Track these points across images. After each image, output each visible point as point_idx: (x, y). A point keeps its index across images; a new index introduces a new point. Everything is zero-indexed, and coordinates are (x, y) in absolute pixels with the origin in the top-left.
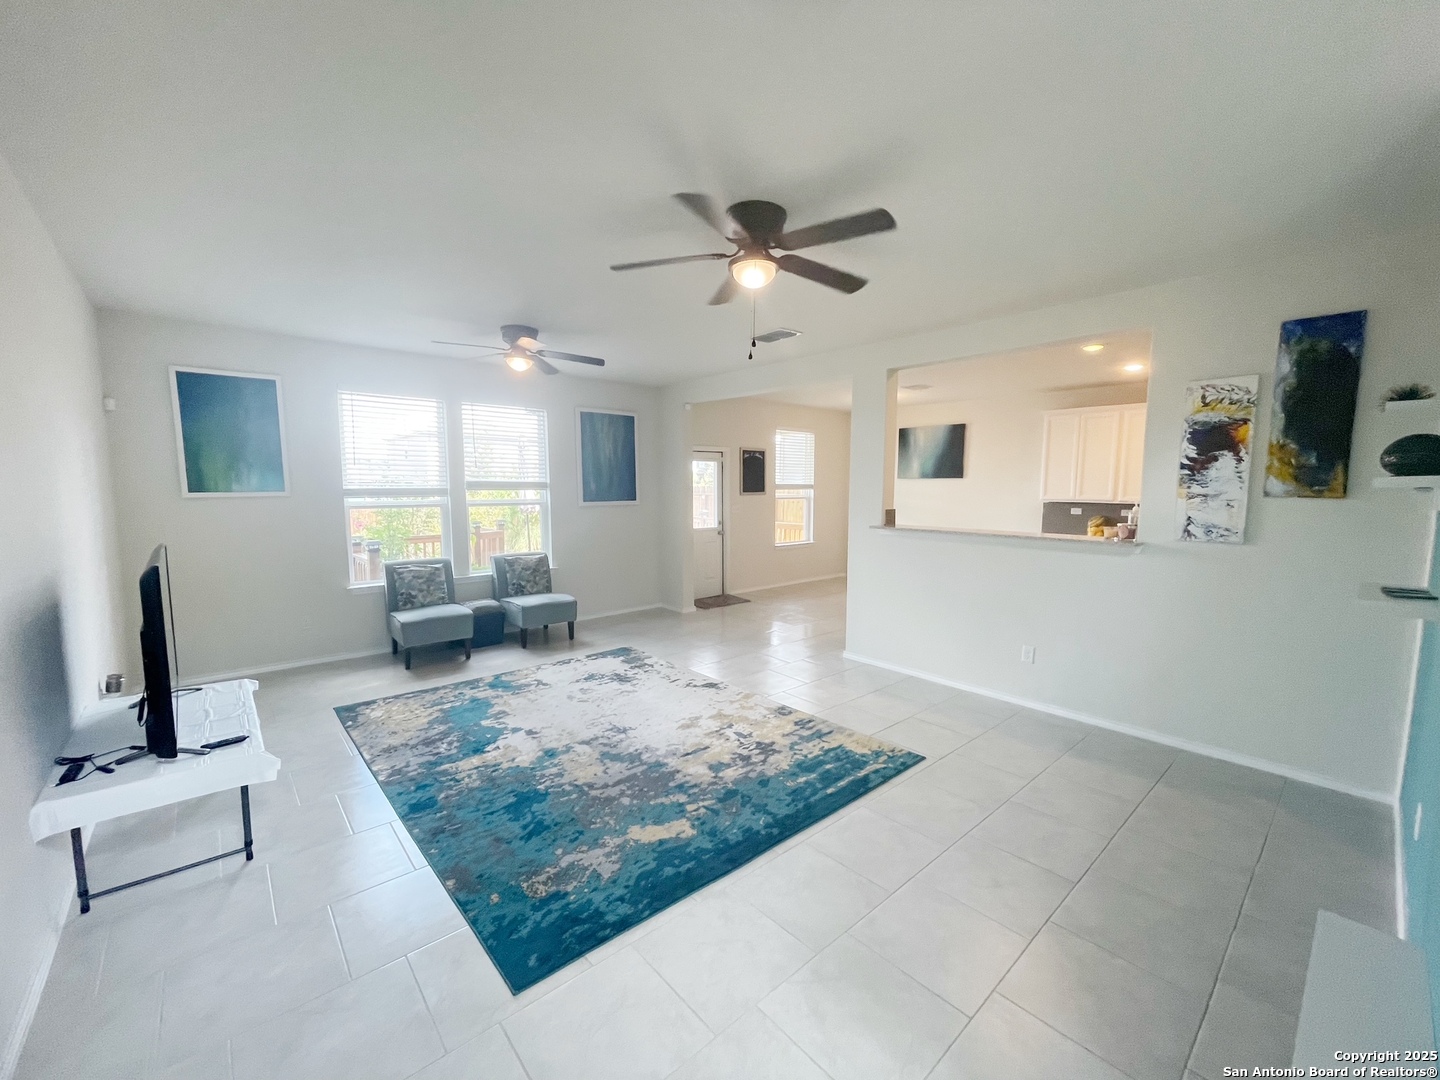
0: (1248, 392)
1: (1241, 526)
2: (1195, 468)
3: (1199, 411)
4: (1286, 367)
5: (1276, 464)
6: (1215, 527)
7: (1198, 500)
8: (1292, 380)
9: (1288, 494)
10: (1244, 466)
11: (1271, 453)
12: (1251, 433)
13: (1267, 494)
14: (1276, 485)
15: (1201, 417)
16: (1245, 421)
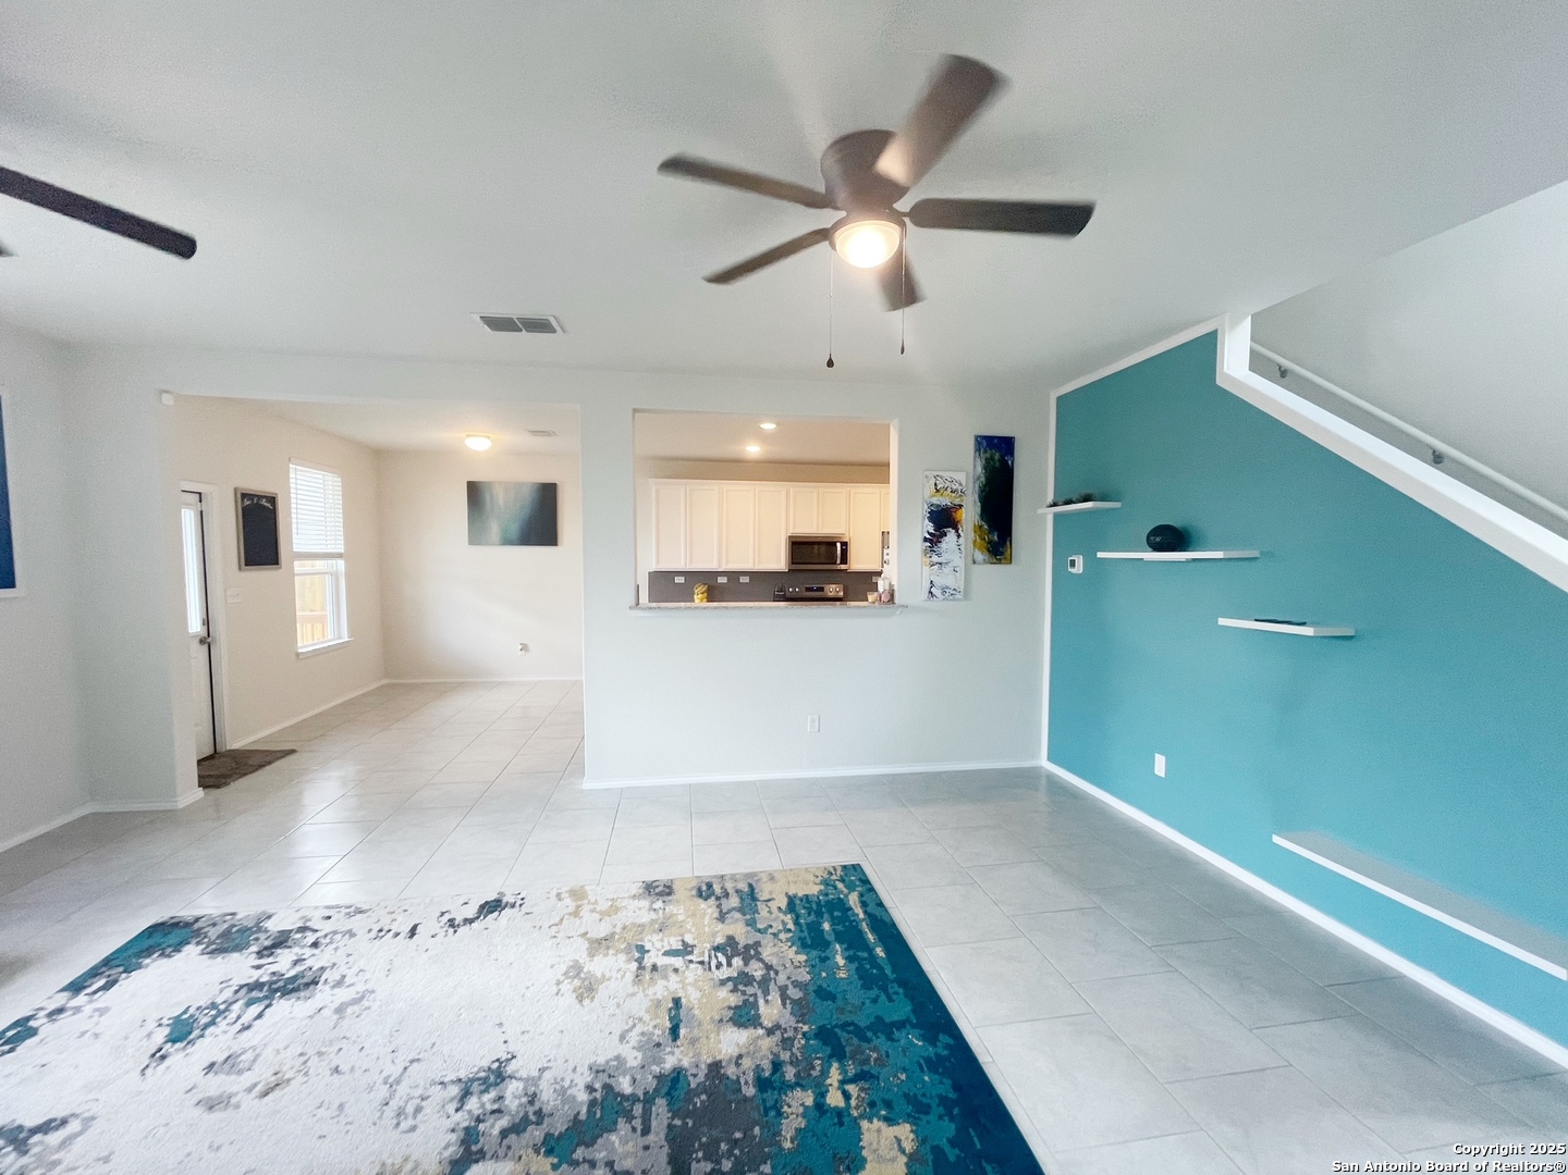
0: (961, 484)
1: (961, 585)
2: (934, 541)
3: (934, 496)
4: (979, 469)
5: (978, 540)
6: (947, 588)
7: (936, 567)
8: (983, 479)
9: (985, 562)
10: (962, 540)
11: (975, 532)
12: (964, 515)
13: (974, 563)
14: (979, 556)
15: (935, 501)
16: (961, 506)
